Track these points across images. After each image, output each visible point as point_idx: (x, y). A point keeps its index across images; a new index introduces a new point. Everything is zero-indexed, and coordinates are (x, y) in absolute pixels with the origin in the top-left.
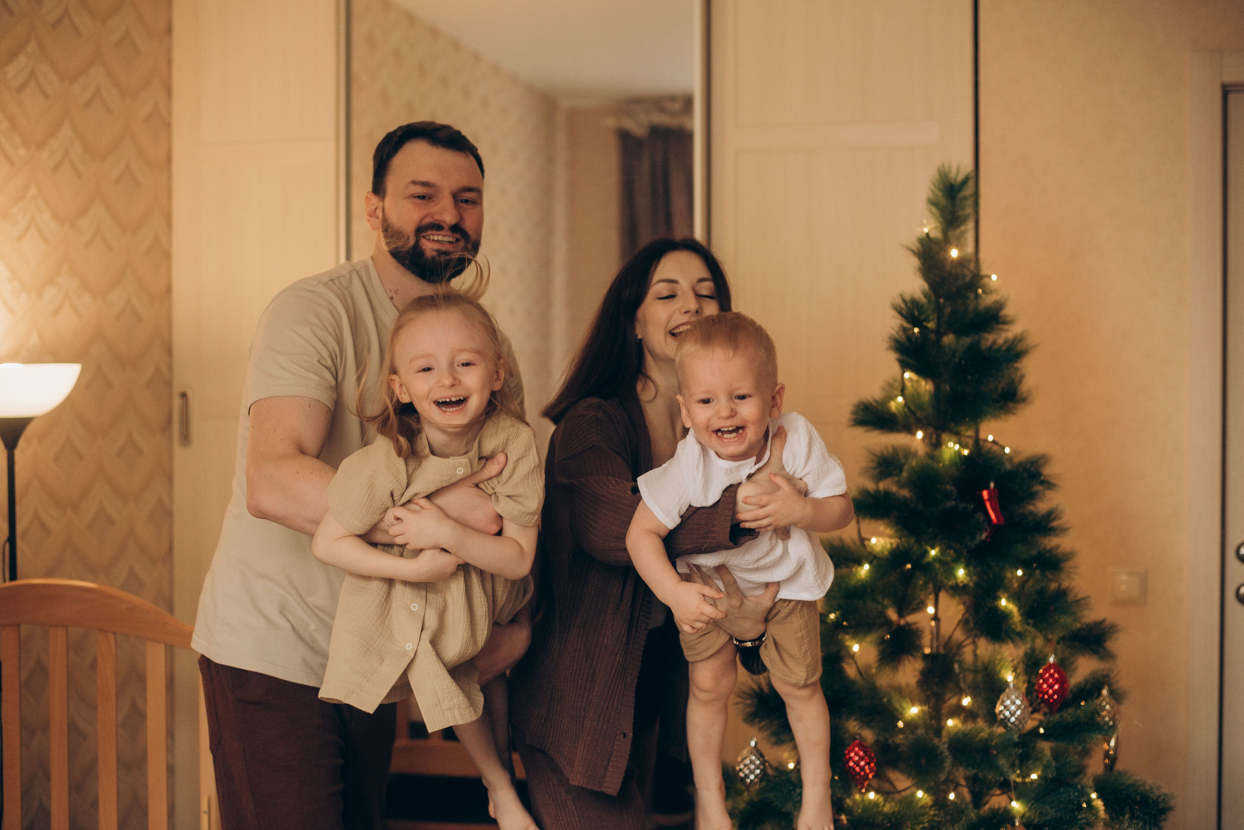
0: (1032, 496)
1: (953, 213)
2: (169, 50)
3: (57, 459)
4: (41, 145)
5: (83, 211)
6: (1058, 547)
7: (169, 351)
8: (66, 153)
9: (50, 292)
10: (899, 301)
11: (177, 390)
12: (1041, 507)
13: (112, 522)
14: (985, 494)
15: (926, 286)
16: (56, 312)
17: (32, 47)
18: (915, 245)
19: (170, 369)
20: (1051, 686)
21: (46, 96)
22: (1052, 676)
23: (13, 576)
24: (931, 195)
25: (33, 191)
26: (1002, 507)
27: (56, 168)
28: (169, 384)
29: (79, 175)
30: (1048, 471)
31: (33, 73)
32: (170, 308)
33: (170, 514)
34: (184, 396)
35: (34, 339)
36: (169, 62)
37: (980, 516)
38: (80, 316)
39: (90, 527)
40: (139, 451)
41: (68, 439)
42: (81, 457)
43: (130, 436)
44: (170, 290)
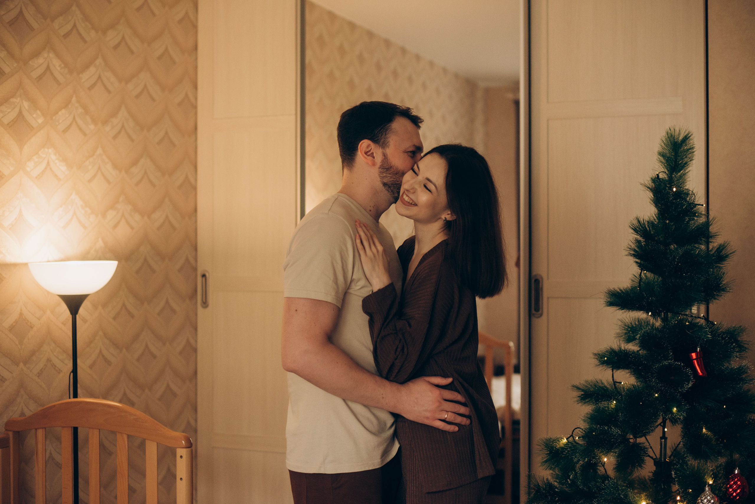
0: (727, 357)
1: (676, 161)
2: (196, 59)
3: (115, 318)
4: (105, 122)
5: (135, 163)
7: (196, 249)
8: (123, 127)
9: (111, 214)
10: (635, 222)
11: (199, 273)
12: (734, 364)
13: (154, 357)
14: (694, 355)
15: (656, 211)
16: (115, 226)
17: (99, 61)
18: (650, 184)
19: (196, 260)
20: (735, 490)
21: (109, 92)
22: (735, 483)
23: (75, 396)
24: (661, 150)
25: (99, 151)
26: (705, 366)
27: (115, 137)
28: (195, 269)
29: (132, 140)
31: (100, 77)
32: (196, 222)
33: (195, 350)
34: (204, 276)
35: (100, 244)
36: (196, 68)
37: (689, 371)
38: (132, 228)
39: (138, 360)
40: (174, 311)
41: (124, 305)
42: (133, 316)
43: (167, 301)
44: (196, 210)
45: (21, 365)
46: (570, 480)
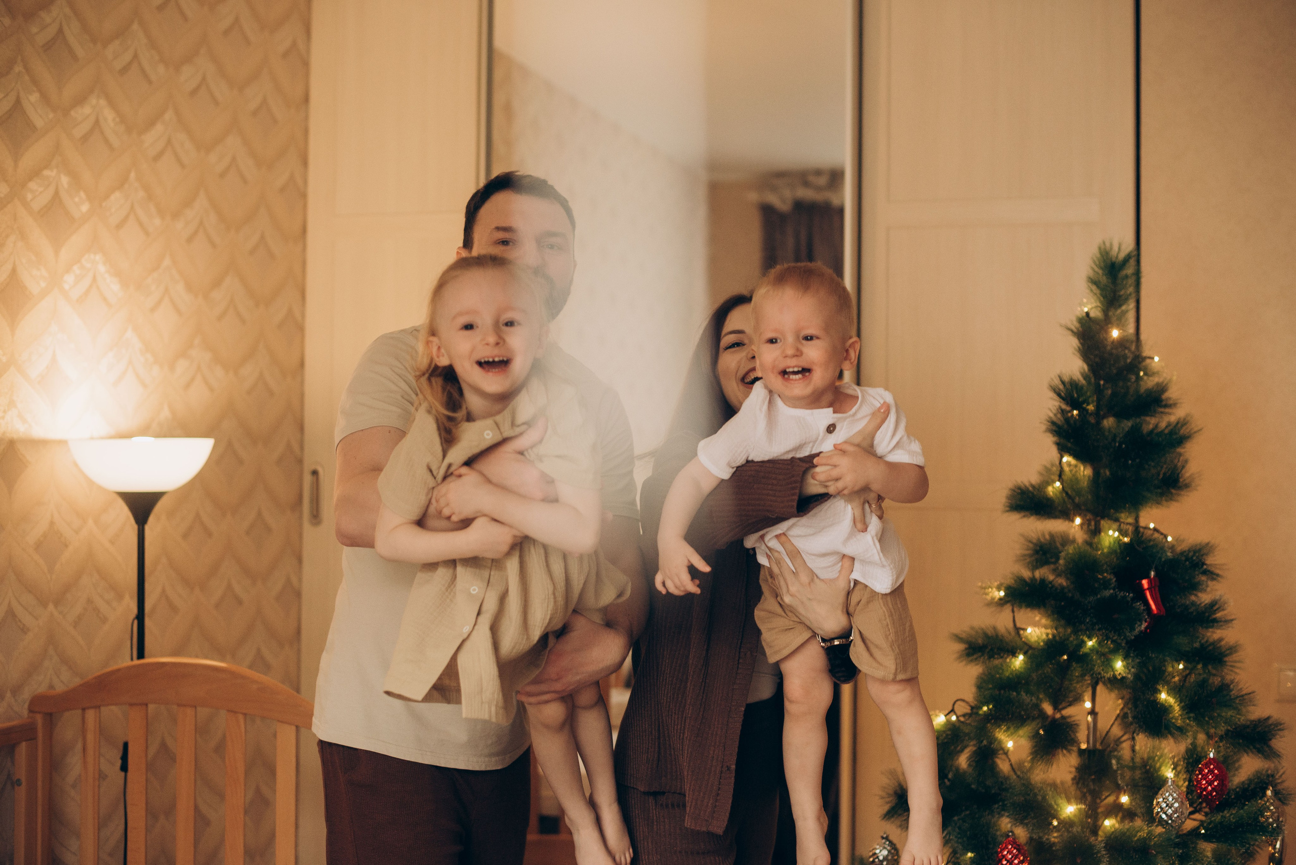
0: (1194, 587)
1: (1115, 292)
2: (307, 118)
3: (185, 536)
4: (176, 216)
5: (217, 283)
6: (1221, 640)
7: (301, 428)
8: (201, 223)
9: (182, 365)
10: (1057, 382)
11: (308, 467)
12: (1205, 598)
13: (240, 602)
14: (1145, 582)
15: (1086, 367)
16: (188, 386)
17: (169, 115)
18: (1075, 325)
19: (302, 447)
20: (1210, 783)
21: (183, 166)
22: (1211, 771)
23: (141, 655)
24: (1091, 273)
25: (167, 262)
26: (1163, 597)
27: (190, 240)
28: (300, 461)
29: (214, 245)
30: (1211, 560)
31: (169, 142)
32: (302, 383)
33: (298, 594)
34: (315, 473)
35: (166, 413)
36: (306, 132)
37: (1139, 605)
38: (212, 390)
39: (217, 606)
40: (269, 529)
41: (198, 516)
42: (210, 535)
43: (259, 514)
44: (302, 364)
45: (51, 607)
46: (949, 780)
